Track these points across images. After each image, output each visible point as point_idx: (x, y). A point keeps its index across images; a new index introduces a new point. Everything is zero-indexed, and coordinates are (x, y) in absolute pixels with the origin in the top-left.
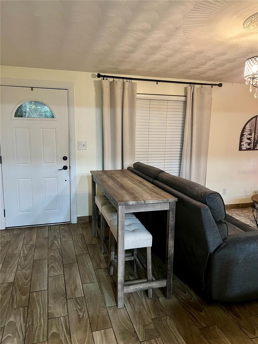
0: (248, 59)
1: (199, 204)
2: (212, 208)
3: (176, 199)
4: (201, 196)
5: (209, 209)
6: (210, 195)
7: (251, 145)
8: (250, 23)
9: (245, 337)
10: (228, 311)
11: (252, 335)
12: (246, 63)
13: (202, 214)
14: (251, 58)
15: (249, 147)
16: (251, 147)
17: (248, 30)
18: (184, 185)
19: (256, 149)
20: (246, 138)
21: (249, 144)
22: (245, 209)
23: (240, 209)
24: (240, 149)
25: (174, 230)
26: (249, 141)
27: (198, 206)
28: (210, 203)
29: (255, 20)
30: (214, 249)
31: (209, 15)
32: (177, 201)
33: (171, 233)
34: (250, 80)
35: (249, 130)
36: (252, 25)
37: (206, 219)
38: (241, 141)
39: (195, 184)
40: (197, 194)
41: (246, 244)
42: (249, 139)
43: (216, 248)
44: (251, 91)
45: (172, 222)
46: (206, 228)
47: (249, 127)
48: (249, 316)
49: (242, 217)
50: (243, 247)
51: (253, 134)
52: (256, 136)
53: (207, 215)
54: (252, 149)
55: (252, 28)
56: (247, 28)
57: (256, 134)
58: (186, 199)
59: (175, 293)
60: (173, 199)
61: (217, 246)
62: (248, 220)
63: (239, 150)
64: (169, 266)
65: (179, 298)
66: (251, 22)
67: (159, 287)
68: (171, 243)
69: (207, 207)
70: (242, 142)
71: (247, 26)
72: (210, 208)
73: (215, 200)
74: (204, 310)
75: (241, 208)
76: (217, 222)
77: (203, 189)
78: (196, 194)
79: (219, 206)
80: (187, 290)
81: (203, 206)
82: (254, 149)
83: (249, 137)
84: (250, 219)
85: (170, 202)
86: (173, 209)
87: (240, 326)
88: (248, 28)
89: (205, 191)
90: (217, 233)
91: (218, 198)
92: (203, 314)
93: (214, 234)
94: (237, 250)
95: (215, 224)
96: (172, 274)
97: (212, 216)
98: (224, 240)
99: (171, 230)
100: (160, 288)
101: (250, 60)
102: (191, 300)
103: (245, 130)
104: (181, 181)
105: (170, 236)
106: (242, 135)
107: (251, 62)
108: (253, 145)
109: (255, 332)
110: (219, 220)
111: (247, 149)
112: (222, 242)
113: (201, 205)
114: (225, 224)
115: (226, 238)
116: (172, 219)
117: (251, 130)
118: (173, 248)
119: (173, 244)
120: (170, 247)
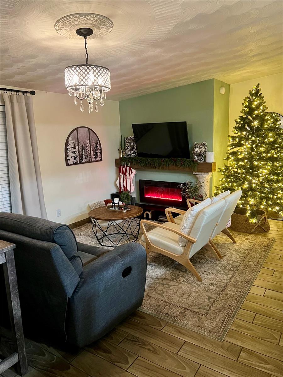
0: (67, 67)
1: (46, 244)
2: (62, 245)
3: (13, 246)
4: (47, 233)
5: (59, 247)
6: (58, 230)
7: (77, 159)
8: (62, 26)
9: (121, 371)
10: (96, 352)
11: (126, 366)
12: (66, 71)
13: (53, 256)
14: (71, 66)
15: (76, 161)
16: (77, 161)
17: (60, 33)
18: (19, 223)
19: (82, 162)
20: (70, 151)
21: (75, 158)
22: (82, 226)
23: (78, 228)
24: (67, 164)
25: (17, 286)
26: (74, 155)
27: (46, 247)
28: (59, 240)
29: (68, 22)
30: (72, 291)
31: (12, 6)
32: (15, 247)
33: (13, 291)
34: (73, 91)
35: (72, 143)
36: (65, 29)
37: (58, 261)
38: (66, 156)
39: (34, 219)
40: (41, 232)
41: (103, 273)
42: (74, 153)
43: (74, 289)
44: (76, 103)
45: (12, 277)
46: (60, 271)
47: (72, 140)
48: (118, 346)
49: (82, 236)
50: (101, 276)
51: (77, 147)
52: (80, 149)
53: (59, 255)
54: (78, 163)
55: (65, 32)
56: (59, 30)
57: (80, 147)
58: (27, 242)
59: (32, 363)
60: (9, 247)
61: (75, 287)
62: (88, 238)
63: (66, 166)
64: (18, 335)
65: (38, 366)
66: (64, 25)
67: (9, 367)
68: (16, 304)
69: (57, 246)
70: (68, 156)
71: (59, 28)
72: (60, 245)
73: (64, 235)
74: (71, 365)
75: (79, 226)
76: (70, 258)
77: (46, 224)
78: (39, 232)
79: (70, 240)
80: (45, 350)
81: (52, 246)
82: (80, 163)
83: (73, 150)
84: (90, 236)
85: (5, 253)
86: (11, 259)
87: (113, 362)
88: (61, 31)
89: (50, 226)
90: (73, 272)
91: (67, 230)
92: (71, 370)
93: (70, 275)
94: (96, 283)
95: (69, 261)
96: (23, 343)
97: (65, 255)
98: (80, 277)
99: (13, 287)
100: (11, 367)
101: (70, 69)
102: (53, 361)
103: (68, 143)
104: (13, 218)
105: (12, 296)
106: (66, 149)
107: (72, 71)
108: (79, 159)
109: (128, 360)
110: (72, 256)
111: (73, 163)
112: (80, 279)
113: (49, 245)
114: (78, 259)
115: (82, 273)
116: (12, 272)
117: (74, 143)
118: (20, 309)
119: (19, 305)
120: (15, 310)
